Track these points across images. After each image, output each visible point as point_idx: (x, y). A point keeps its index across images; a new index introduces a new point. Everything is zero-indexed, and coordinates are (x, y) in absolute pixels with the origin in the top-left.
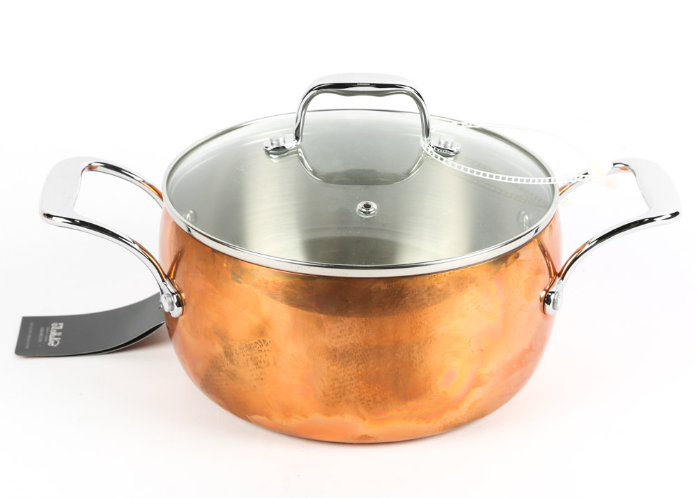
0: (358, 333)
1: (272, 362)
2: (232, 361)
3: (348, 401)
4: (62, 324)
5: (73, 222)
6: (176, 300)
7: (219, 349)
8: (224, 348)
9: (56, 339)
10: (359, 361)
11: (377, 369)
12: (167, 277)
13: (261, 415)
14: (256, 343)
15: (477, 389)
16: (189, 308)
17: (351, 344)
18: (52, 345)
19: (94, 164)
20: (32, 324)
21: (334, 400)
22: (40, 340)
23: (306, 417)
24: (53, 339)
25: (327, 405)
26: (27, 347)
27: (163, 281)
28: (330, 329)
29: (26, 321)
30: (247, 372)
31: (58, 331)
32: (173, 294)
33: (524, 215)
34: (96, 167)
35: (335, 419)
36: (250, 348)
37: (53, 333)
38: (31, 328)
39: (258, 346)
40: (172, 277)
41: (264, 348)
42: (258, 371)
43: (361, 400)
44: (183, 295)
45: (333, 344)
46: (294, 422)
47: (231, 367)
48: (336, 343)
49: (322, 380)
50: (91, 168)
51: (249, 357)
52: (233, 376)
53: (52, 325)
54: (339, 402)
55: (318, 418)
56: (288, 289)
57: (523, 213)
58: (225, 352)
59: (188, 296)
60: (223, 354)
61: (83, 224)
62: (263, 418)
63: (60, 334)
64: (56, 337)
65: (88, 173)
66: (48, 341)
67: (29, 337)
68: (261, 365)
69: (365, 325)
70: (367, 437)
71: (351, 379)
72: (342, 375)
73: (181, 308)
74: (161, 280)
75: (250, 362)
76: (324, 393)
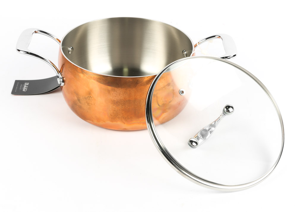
0: (122, 96)
1: (93, 104)
2: (80, 102)
3: (119, 118)
4: (28, 83)
5: (28, 53)
6: (62, 80)
7: (76, 98)
8: (77, 98)
9: (26, 89)
10: (123, 105)
11: (129, 107)
12: (60, 72)
13: (90, 120)
14: (88, 97)
15: (165, 113)
16: (66, 83)
17: (120, 99)
18: (24, 91)
19: (37, 31)
20: (18, 83)
21: (114, 117)
22: (20, 89)
23: (105, 122)
24: (25, 89)
25: (112, 118)
26: (16, 91)
27: (58, 73)
28: (112, 94)
29: (16, 82)
30: (85, 107)
31: (27, 86)
32: (61, 78)
33: (184, 52)
34: (37, 32)
35: (114, 123)
36: (86, 99)
37: (25, 86)
38: (18, 84)
39: (88, 98)
40: (61, 72)
41: (90, 99)
42: (89, 106)
43: (123, 117)
44: (64, 79)
45: (114, 99)
46: (101, 123)
47: (80, 104)
48: (115, 99)
49: (110, 111)
50: (36, 32)
51: (86, 102)
52: (80, 107)
53: (25, 83)
54: (116, 118)
55: (109, 122)
56: (98, 80)
57: (184, 51)
58: (78, 99)
59: (66, 79)
60: (77, 100)
61: (31, 54)
62: (91, 121)
63: (27, 87)
64: (26, 88)
65: (35, 34)
66: (23, 89)
67: (17, 88)
68: (90, 104)
69: (125, 93)
70: (126, 129)
71: (120, 110)
72: (117, 109)
73: (64, 83)
74: (57, 73)
75: (86, 103)
76: (111, 114)
